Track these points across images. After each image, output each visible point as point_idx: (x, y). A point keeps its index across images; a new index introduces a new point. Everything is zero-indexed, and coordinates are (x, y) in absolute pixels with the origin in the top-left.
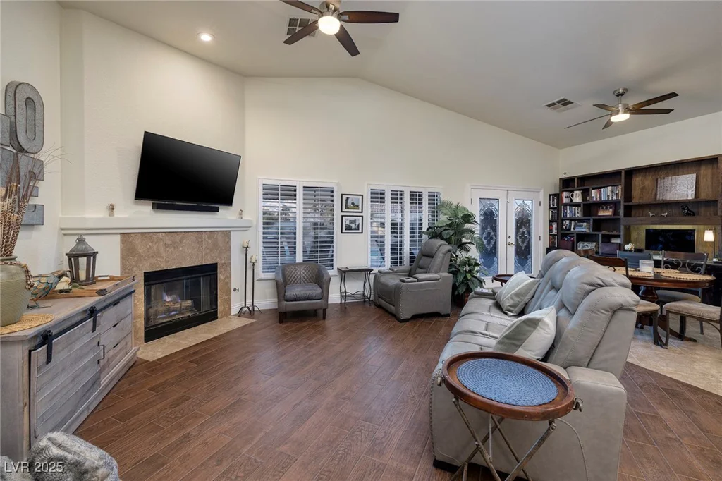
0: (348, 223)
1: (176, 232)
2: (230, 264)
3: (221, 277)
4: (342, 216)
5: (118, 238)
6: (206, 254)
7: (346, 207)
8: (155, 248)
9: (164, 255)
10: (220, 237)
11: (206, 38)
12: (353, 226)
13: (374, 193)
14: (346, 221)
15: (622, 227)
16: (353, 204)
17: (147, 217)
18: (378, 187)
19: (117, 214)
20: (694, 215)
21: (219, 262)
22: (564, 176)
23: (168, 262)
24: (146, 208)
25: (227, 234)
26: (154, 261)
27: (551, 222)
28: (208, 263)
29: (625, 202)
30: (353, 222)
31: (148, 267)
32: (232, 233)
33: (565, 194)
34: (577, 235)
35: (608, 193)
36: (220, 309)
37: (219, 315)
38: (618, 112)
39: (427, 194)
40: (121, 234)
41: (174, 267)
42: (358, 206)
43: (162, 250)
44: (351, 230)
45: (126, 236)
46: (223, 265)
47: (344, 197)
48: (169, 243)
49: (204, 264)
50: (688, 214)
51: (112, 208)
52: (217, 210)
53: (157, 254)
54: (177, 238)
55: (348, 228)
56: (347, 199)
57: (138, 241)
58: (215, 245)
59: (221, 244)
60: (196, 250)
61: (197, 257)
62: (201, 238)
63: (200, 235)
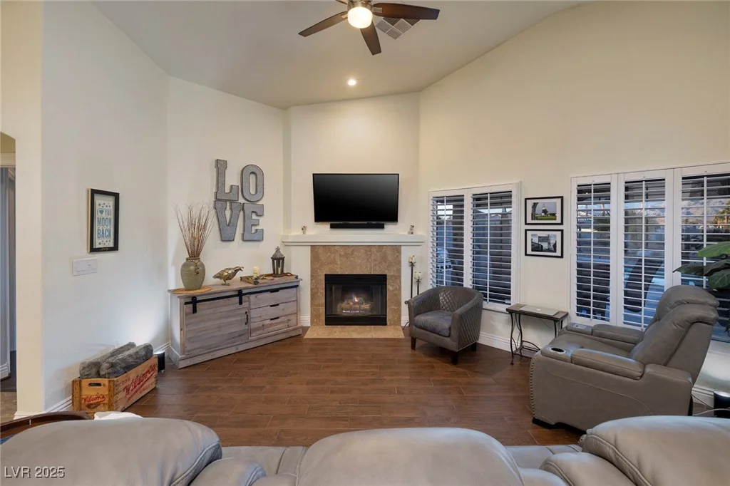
0: (536, 240)
1: (348, 246)
2: (400, 276)
3: (389, 287)
4: (526, 230)
5: (309, 249)
6: (375, 265)
7: (534, 217)
8: (332, 257)
9: (339, 263)
10: (389, 252)
12: (545, 245)
13: (583, 190)
14: (533, 238)
16: (545, 211)
17: (325, 233)
18: (593, 178)
19: (308, 233)
21: (388, 274)
23: (341, 268)
24: (325, 227)
25: (396, 249)
26: (331, 266)
28: (377, 273)
30: (546, 239)
31: (327, 270)
32: (402, 248)
36: (389, 317)
37: (388, 323)
40: (311, 246)
42: (554, 215)
43: (338, 258)
44: (542, 251)
45: (314, 248)
46: (392, 277)
47: (530, 203)
48: (342, 253)
49: (372, 273)
51: (304, 229)
52: (382, 227)
53: (334, 262)
54: (349, 251)
55: (537, 248)
56: (535, 205)
57: (320, 251)
58: (384, 258)
59: (390, 258)
60: (365, 261)
61: (366, 267)
62: (370, 251)
63: (368, 248)
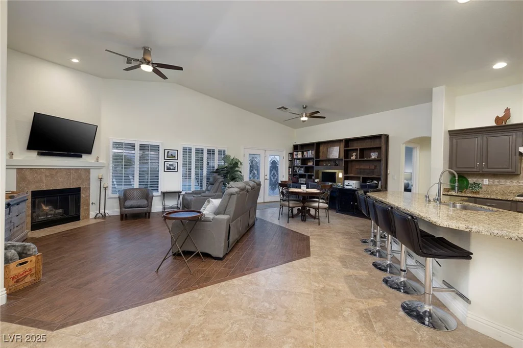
0: (168, 166)
1: (53, 169)
2: (89, 188)
3: (83, 195)
4: (165, 162)
5: (15, 171)
6: (73, 182)
7: (167, 157)
8: (39, 177)
9: (45, 181)
10: (82, 173)
11: (75, 61)
12: (172, 168)
13: (185, 149)
14: (167, 164)
15: (314, 171)
16: (172, 155)
17: (34, 159)
18: (187, 145)
19: (15, 157)
20: (337, 165)
21: (81, 186)
22: (295, 144)
23: (47, 186)
24: (34, 154)
25: (87, 171)
26: (38, 185)
27: (289, 167)
28: (74, 187)
29: (316, 158)
30: (172, 165)
31: (34, 188)
32: (91, 170)
33: (295, 153)
34: (299, 175)
35: (310, 154)
36: (82, 214)
37: (81, 218)
38: (303, 117)
39: (218, 151)
40: (18, 168)
41: (51, 189)
42: (175, 156)
43: (44, 178)
44: (170, 169)
45: (20, 170)
46: (84, 188)
47: (166, 151)
48: (48, 174)
49: (71, 187)
50: (335, 165)
51: (12, 154)
52: (81, 156)
53: (40, 181)
54: (54, 172)
55: (168, 169)
56: (168, 152)
57: (27, 173)
58: (80, 177)
59: (83, 177)
60: (66, 179)
61: (67, 183)
62: (70, 172)
63: (68, 171)
